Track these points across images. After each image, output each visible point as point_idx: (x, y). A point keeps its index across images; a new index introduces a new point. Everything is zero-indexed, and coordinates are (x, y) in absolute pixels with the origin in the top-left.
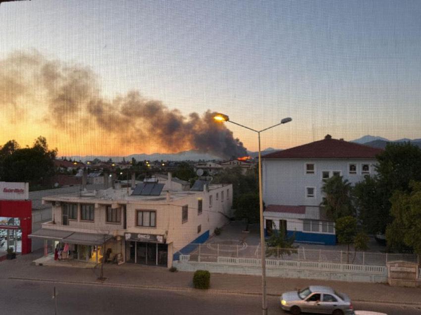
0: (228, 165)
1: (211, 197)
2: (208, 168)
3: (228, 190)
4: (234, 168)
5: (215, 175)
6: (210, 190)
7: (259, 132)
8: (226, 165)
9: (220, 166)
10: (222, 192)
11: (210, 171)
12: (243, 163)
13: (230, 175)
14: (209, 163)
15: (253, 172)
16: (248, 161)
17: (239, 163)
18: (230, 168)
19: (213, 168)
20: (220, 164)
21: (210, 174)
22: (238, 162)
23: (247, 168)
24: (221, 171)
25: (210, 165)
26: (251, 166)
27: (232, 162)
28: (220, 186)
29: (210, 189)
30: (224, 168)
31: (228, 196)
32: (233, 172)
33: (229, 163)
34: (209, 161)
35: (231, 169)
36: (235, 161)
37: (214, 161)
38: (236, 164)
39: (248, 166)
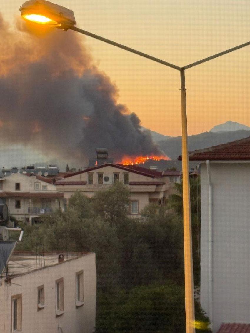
0: (83, 183)
1: (16, 300)
2: (10, 196)
3: (79, 275)
4: (104, 197)
5: (35, 221)
6: (14, 276)
7: (182, 70)
8: (73, 183)
9: (52, 189)
10: (59, 283)
11: (18, 205)
12: (133, 177)
13: (88, 221)
14: (15, 178)
15: (169, 211)
16: (153, 168)
17: (121, 178)
18: (90, 195)
19: (27, 196)
20: (54, 182)
21: (18, 218)
22: (116, 175)
23: (149, 193)
24: (55, 206)
25: (18, 186)
26: (164, 188)
27: (95, 172)
28: (51, 260)
29: (11, 271)
30: (67, 196)
31: (79, 294)
32: (100, 211)
33: (85, 177)
34: (15, 170)
35: (90, 200)
36: (109, 172)
37: (30, 171)
38: (111, 181)
39: (152, 188)
